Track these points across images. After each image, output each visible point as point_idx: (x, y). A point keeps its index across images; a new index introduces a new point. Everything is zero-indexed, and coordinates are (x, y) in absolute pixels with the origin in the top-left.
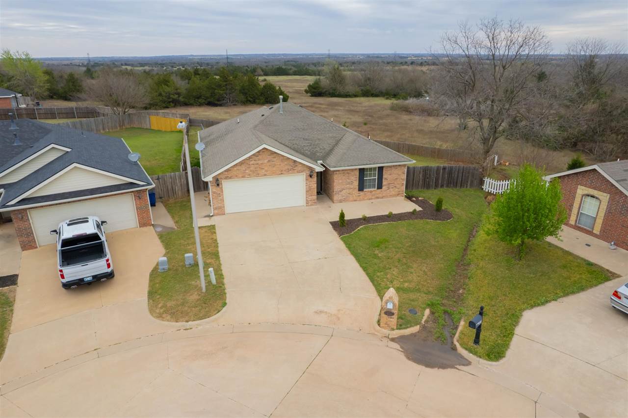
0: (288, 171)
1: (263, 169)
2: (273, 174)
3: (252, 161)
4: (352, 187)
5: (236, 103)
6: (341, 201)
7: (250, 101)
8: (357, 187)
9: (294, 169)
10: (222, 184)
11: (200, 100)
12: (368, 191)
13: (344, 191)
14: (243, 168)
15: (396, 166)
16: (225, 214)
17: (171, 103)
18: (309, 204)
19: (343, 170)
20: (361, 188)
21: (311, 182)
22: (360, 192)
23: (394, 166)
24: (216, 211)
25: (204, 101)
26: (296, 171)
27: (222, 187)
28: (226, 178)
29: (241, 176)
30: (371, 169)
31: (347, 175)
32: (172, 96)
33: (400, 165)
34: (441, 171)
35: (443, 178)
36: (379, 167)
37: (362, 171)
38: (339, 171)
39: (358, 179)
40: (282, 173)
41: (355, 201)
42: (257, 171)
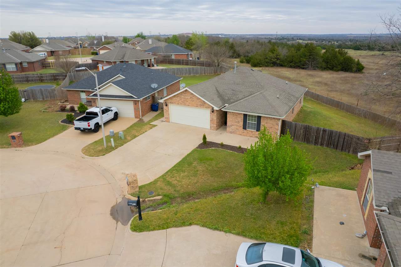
0: (201, 105)
1: (188, 101)
2: (193, 106)
3: (182, 96)
4: (239, 125)
5: (316, 69)
6: (231, 133)
7: (329, 68)
8: (242, 126)
9: (204, 105)
10: (168, 105)
11: (291, 64)
12: (250, 131)
13: (233, 127)
14: (178, 99)
15: (271, 118)
16: (169, 122)
17: (271, 64)
18: (212, 129)
19: (233, 112)
20: (245, 128)
21: (213, 115)
22: (244, 130)
23: (269, 117)
24: (166, 119)
25: (293, 65)
26: (205, 107)
27: (168, 108)
28: (171, 103)
29: (177, 103)
30: (252, 116)
31: (235, 116)
32: (273, 59)
33: (274, 118)
34: (321, 132)
35: (323, 138)
36: (258, 116)
37: (245, 116)
38: (230, 112)
39: (243, 121)
40: (197, 106)
41: (240, 135)
42: (184, 102)
